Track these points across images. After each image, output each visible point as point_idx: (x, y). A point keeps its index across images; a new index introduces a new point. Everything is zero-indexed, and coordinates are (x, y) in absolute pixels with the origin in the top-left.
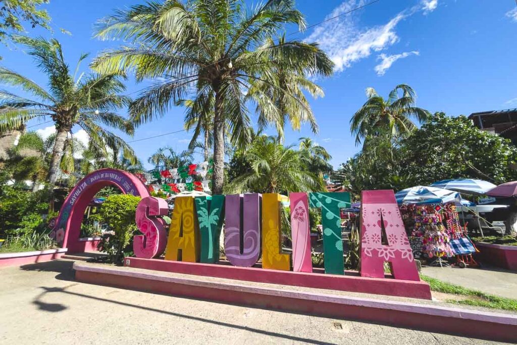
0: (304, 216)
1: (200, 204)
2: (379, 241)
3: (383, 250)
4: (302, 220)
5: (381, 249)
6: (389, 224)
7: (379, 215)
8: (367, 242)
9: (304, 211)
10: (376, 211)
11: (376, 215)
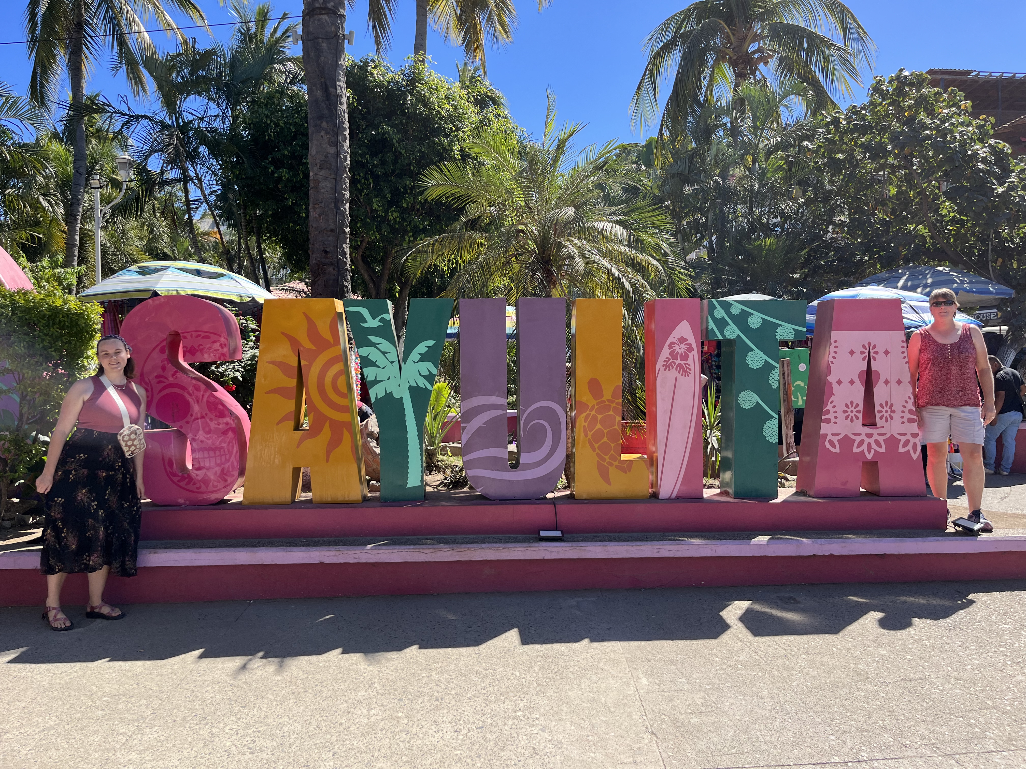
0: (690, 361)
1: (365, 325)
2: (857, 418)
3: (863, 437)
4: (684, 371)
5: (859, 435)
6: (882, 380)
7: (864, 359)
8: (833, 420)
9: (690, 349)
10: (858, 349)
11: (858, 357)
